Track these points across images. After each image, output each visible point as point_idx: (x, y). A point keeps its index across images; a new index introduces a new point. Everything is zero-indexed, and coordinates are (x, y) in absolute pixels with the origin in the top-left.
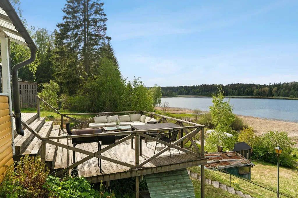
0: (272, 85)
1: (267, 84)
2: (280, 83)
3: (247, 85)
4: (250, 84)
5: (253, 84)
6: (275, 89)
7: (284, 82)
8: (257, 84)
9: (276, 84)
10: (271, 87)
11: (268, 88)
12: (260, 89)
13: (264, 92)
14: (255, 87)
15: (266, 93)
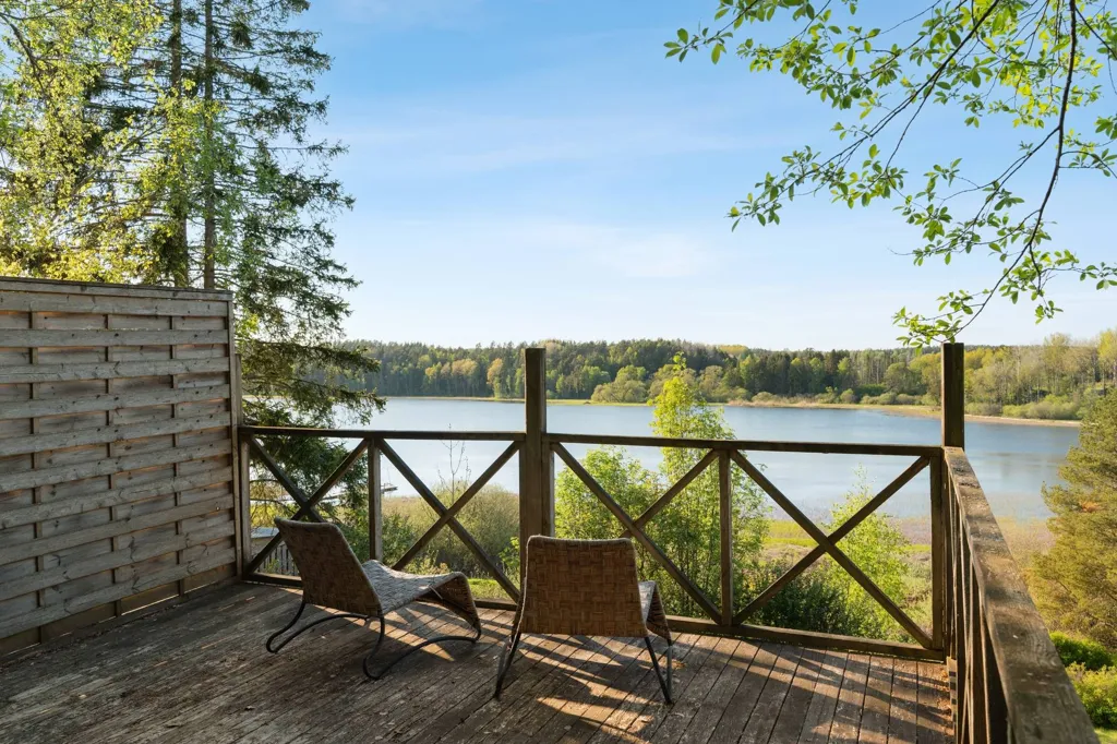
0: (487, 350)
1: (469, 345)
2: (510, 344)
3: (393, 346)
4: (407, 345)
5: (419, 345)
6: (497, 364)
7: (521, 341)
8: (432, 346)
9: (496, 347)
10: (483, 357)
11: (473, 363)
12: (447, 366)
13: (460, 377)
14: (426, 358)
15: (466, 383)
